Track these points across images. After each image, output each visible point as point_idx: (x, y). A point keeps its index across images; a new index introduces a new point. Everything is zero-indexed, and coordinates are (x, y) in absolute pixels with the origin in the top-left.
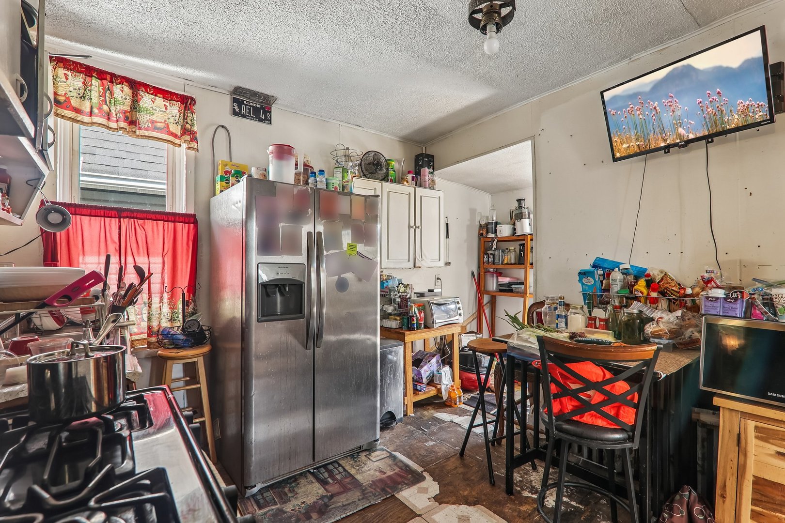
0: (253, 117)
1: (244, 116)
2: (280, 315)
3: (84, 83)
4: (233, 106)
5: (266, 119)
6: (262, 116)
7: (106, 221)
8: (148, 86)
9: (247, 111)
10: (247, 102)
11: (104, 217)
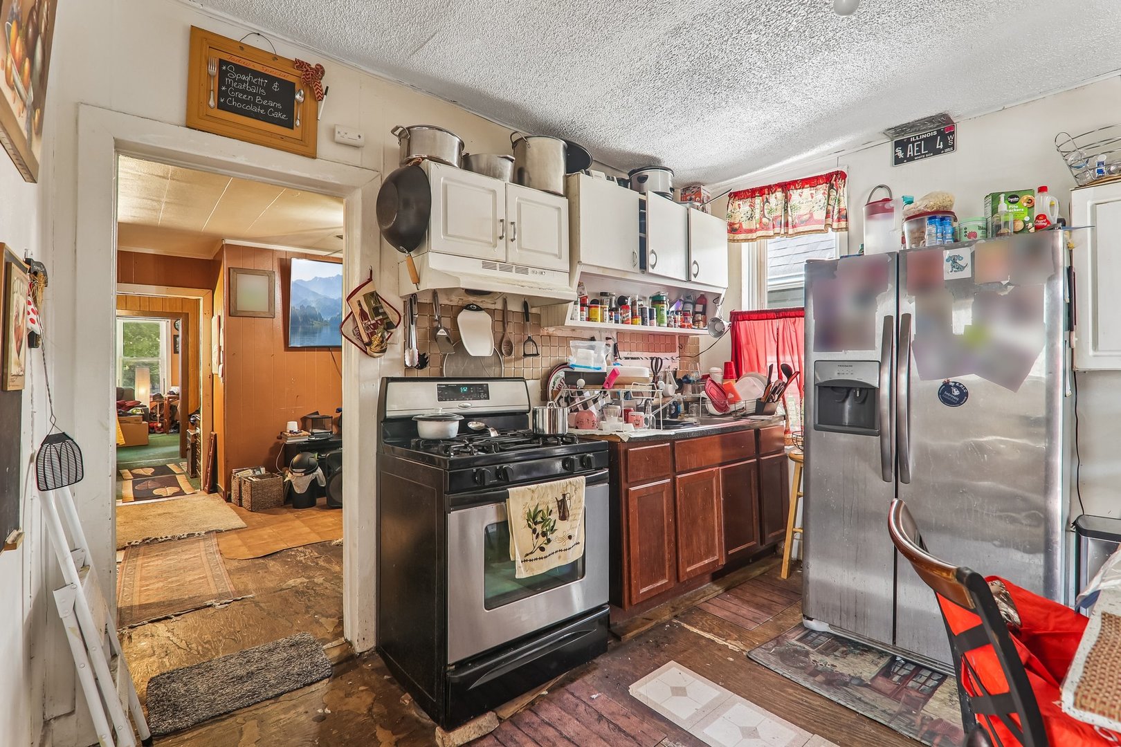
0: (925, 154)
1: (912, 159)
2: (848, 426)
3: (750, 206)
4: (896, 153)
5: (946, 146)
6: (939, 145)
7: (774, 323)
8: (796, 181)
9: (916, 149)
10: (915, 137)
11: (767, 319)
